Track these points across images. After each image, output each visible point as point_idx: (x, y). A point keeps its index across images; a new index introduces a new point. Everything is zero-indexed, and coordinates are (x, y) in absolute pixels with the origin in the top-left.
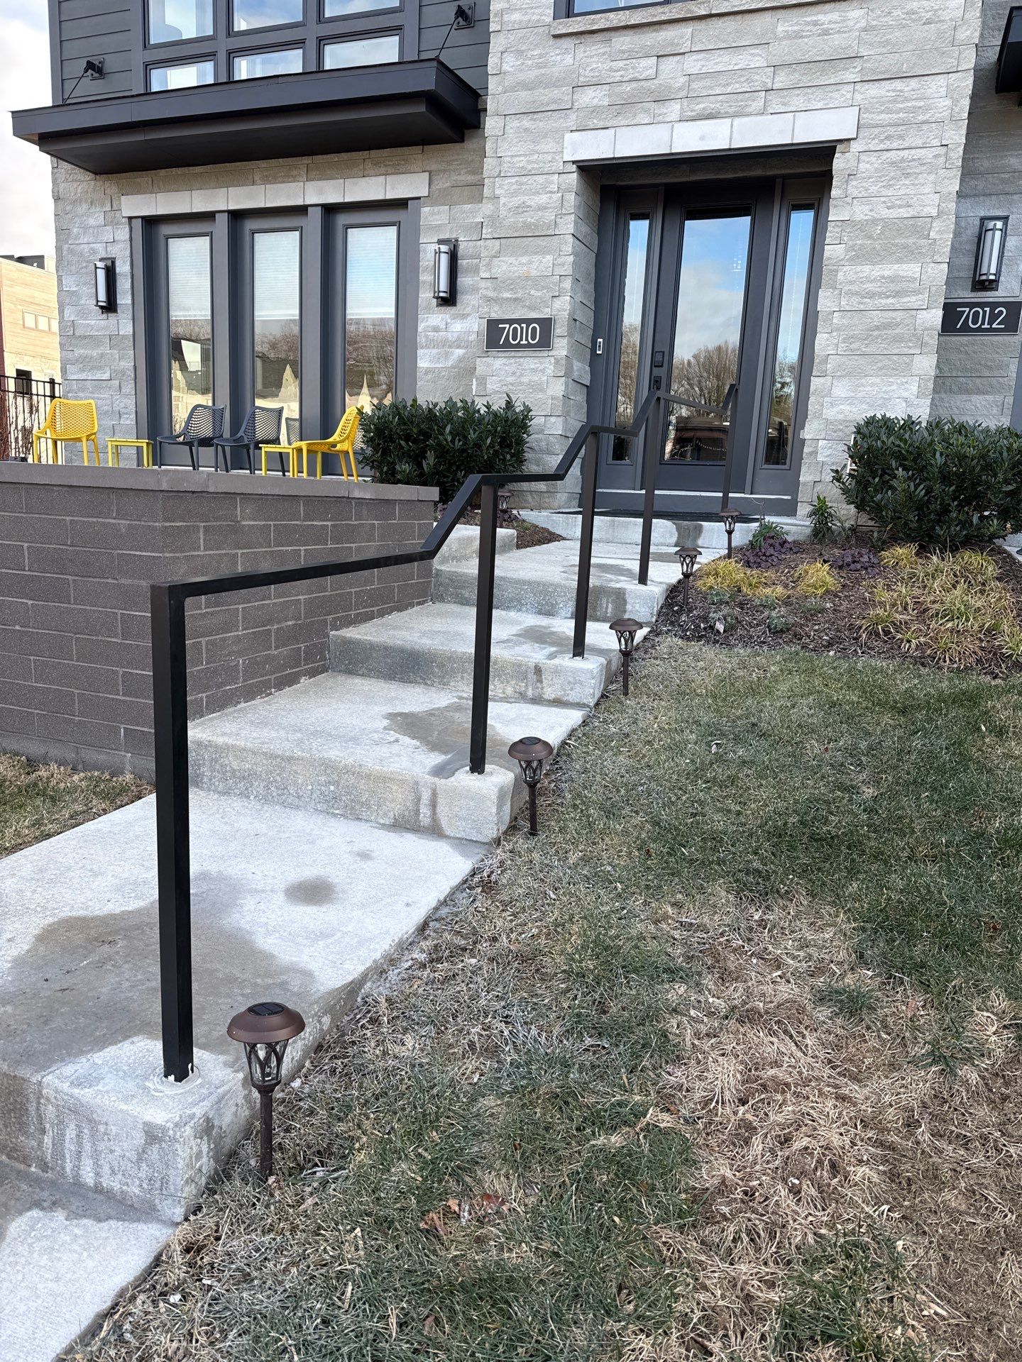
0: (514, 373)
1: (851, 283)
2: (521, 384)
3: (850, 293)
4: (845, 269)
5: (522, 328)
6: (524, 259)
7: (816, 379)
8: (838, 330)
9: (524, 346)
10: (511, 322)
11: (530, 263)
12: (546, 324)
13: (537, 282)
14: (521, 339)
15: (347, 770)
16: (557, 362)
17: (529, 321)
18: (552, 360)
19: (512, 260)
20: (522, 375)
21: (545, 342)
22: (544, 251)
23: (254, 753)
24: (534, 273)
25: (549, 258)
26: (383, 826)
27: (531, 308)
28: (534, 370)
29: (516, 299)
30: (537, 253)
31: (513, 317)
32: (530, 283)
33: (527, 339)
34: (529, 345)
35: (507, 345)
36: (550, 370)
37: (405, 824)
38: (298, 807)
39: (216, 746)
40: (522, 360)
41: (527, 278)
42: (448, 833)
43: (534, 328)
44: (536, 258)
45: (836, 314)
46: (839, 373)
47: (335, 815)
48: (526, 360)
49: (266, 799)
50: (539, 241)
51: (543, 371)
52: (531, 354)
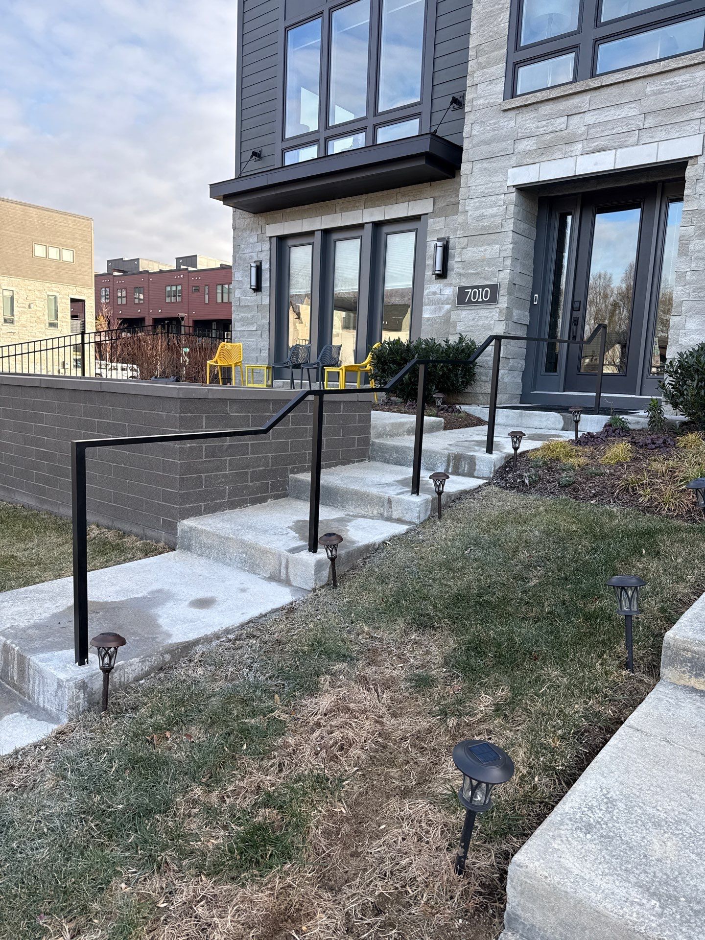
0: (474, 319)
1: (699, 251)
2: (478, 326)
3: (697, 258)
4: (694, 242)
5: (479, 291)
6: (482, 249)
7: (674, 317)
8: (689, 283)
9: (480, 302)
10: (472, 288)
11: (485, 250)
12: (494, 288)
13: (489, 262)
14: (478, 298)
15: (251, 546)
16: (501, 311)
17: (483, 287)
18: (498, 310)
19: (474, 249)
20: (478, 320)
21: (493, 300)
22: (494, 243)
23: (213, 535)
24: (488, 256)
25: (497, 246)
26: (265, 578)
27: (485, 279)
28: (486, 317)
29: (476, 274)
30: (490, 244)
31: (474, 285)
32: (485, 263)
33: (482, 298)
34: (483, 302)
35: (470, 302)
36: (496, 316)
37: (274, 578)
38: (230, 565)
39: (198, 530)
40: (479, 311)
41: (483, 260)
42: (293, 584)
43: (487, 291)
44: (489, 247)
45: (688, 273)
46: (690, 313)
47: (245, 570)
48: (481, 311)
49: (217, 560)
50: (493, 237)
51: (492, 317)
52: (484, 307)
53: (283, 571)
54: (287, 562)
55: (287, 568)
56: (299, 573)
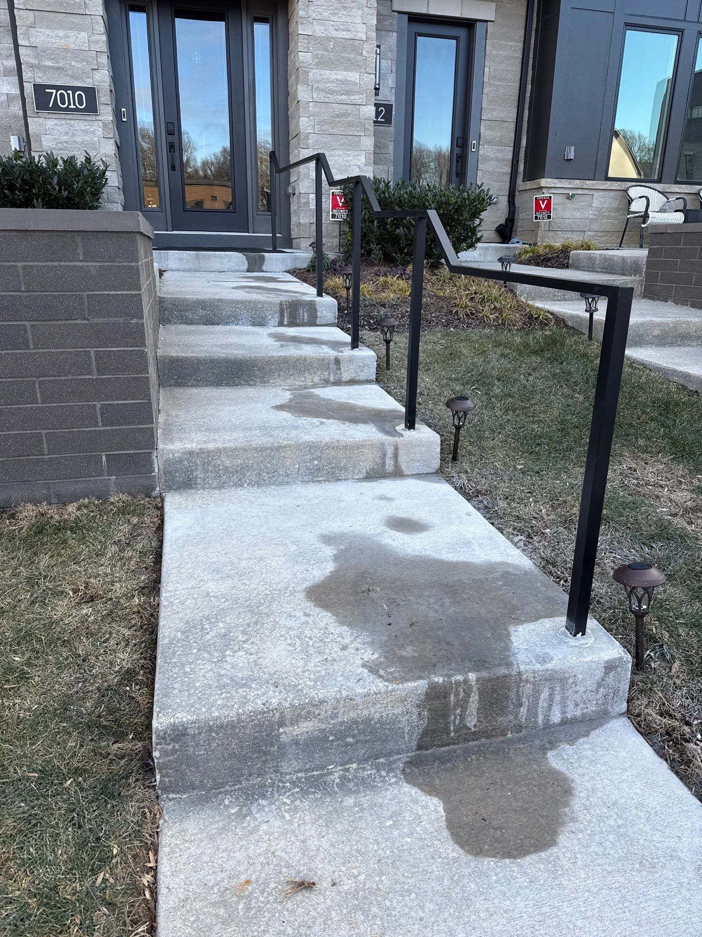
0: (66, 133)
1: (318, 82)
2: (75, 142)
3: (318, 89)
4: (314, 71)
5: (68, 95)
6: (61, 33)
8: (313, 115)
9: (72, 110)
10: (58, 88)
11: (67, 37)
12: (91, 93)
13: (76, 54)
14: (69, 104)
15: (328, 446)
16: (105, 126)
17: (74, 89)
18: (101, 124)
19: (48, 32)
20: (74, 135)
21: (92, 108)
22: (80, 28)
23: (245, 450)
24: (72, 46)
25: (83, 35)
26: (360, 480)
27: (74, 77)
28: (86, 132)
29: (58, 68)
30: (71, 29)
31: (58, 83)
32: (69, 54)
33: (74, 104)
34: (77, 110)
35: (56, 107)
36: (100, 132)
37: (375, 475)
38: (287, 483)
40: (72, 122)
41: (66, 50)
42: (406, 473)
43: (80, 95)
44: (72, 33)
45: (311, 104)
47: (320, 482)
48: (76, 122)
50: (72, 18)
51: (93, 133)
52: (80, 117)
53: (389, 463)
54: (396, 449)
55: (396, 456)
56: (418, 457)
